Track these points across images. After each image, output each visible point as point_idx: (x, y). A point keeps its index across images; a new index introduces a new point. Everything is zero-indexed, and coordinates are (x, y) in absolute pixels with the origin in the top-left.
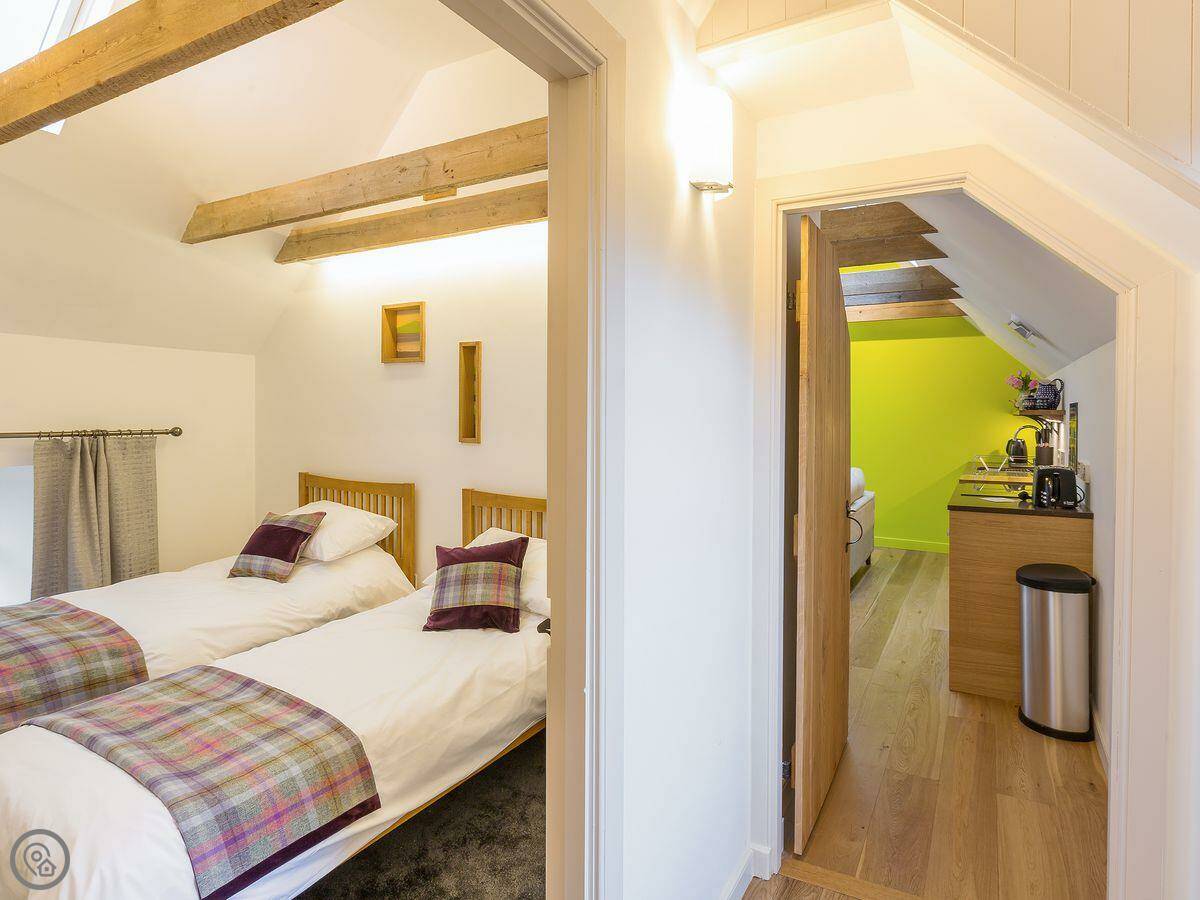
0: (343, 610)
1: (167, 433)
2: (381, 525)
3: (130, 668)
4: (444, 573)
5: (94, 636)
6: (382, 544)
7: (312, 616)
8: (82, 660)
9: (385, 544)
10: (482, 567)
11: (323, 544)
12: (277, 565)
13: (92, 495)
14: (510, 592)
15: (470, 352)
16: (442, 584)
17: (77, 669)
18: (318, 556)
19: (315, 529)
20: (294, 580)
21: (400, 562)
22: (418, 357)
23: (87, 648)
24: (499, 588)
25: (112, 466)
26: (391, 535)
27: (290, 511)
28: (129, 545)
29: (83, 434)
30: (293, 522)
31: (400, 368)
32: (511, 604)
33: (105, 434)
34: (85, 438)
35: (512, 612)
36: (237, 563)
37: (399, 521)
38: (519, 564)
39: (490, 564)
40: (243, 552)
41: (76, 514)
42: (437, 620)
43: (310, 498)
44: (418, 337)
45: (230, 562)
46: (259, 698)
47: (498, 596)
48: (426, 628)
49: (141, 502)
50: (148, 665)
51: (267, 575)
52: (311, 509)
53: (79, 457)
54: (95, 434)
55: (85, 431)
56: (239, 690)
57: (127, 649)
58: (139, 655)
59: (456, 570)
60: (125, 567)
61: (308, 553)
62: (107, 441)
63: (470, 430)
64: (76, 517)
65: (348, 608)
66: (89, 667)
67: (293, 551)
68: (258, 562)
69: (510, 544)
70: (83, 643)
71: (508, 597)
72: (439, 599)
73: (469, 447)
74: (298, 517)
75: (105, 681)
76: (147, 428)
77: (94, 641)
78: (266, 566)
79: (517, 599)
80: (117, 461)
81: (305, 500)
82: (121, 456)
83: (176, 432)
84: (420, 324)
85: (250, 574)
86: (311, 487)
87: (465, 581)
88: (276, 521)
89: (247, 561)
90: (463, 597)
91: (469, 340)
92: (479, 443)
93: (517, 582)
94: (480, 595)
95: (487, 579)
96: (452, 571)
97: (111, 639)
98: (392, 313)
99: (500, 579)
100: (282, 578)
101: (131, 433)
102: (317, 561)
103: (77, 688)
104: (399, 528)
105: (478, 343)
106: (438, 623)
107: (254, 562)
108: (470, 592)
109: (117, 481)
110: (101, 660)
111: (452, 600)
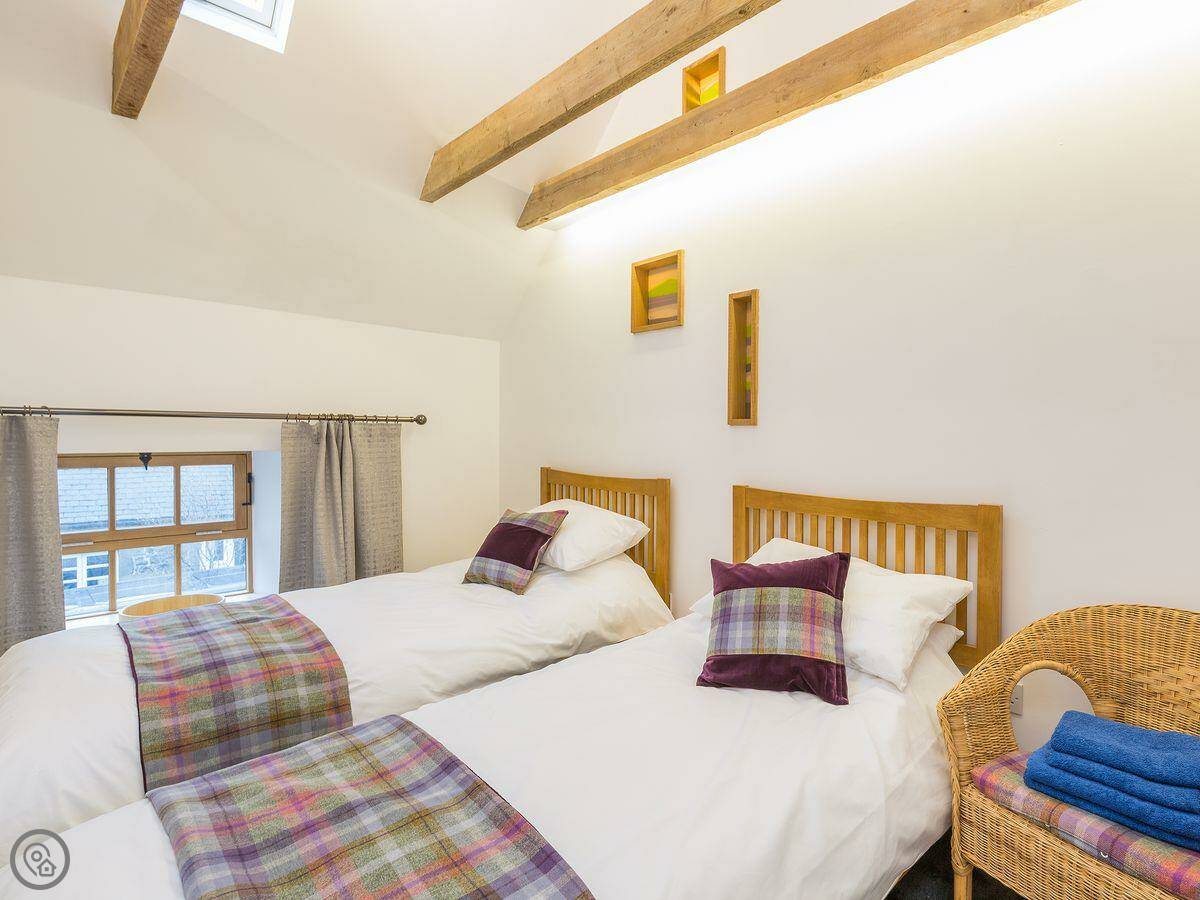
0: (587, 634)
1: (412, 421)
2: (631, 529)
3: (330, 699)
4: (726, 600)
5: (296, 651)
6: (631, 552)
7: (551, 642)
8: (273, 686)
9: (635, 553)
10: (784, 597)
11: (565, 549)
12: (513, 571)
13: (337, 483)
14: (829, 637)
15: (743, 305)
16: (724, 617)
17: (264, 698)
18: (559, 563)
19: (555, 530)
20: (532, 590)
21: (653, 577)
22: (676, 321)
23: (280, 669)
24: (812, 631)
25: (358, 455)
26: (642, 543)
27: (530, 507)
28: (373, 540)
29: (330, 418)
30: (532, 521)
31: (653, 337)
32: (830, 656)
33: (351, 419)
34: (331, 422)
35: (834, 670)
36: (472, 566)
37: (651, 526)
38: (839, 594)
39: (796, 591)
40: (480, 554)
41: (321, 504)
42: (720, 671)
43: (552, 496)
44: (674, 298)
45: (465, 565)
46: (460, 802)
47: (812, 642)
48: (702, 682)
49: (385, 494)
50: (353, 697)
51: (502, 583)
52: (552, 507)
53: (325, 442)
54: (341, 419)
55: (331, 415)
56: (436, 777)
57: (329, 671)
58: (340, 682)
59: (743, 598)
60: (369, 564)
61: (548, 558)
62: (353, 426)
63: (743, 409)
64: (320, 507)
65: (593, 632)
66: (279, 695)
67: (531, 555)
68: (493, 567)
69: (823, 563)
70: (278, 661)
71: (826, 645)
72: (721, 639)
73: (743, 432)
74: (539, 515)
75: (297, 715)
76: (392, 414)
77: (294, 659)
78: (501, 573)
79: (839, 649)
80: (363, 448)
81: (547, 497)
82: (366, 443)
83: (421, 420)
84: (678, 284)
85: (484, 580)
86: (554, 483)
87: (759, 615)
88: (514, 520)
89: (482, 565)
90: (758, 639)
91: (742, 289)
92: (755, 424)
93: (838, 621)
94: (784, 638)
95: (794, 615)
96: (738, 598)
97: (314, 657)
98: (643, 272)
99: (814, 617)
100: (519, 589)
101: (376, 419)
102: (558, 570)
103: (260, 725)
104: (651, 534)
105: (755, 292)
106: (722, 676)
107: (488, 566)
108: (768, 633)
109: (362, 469)
110: (295, 686)
111: (741, 641)
